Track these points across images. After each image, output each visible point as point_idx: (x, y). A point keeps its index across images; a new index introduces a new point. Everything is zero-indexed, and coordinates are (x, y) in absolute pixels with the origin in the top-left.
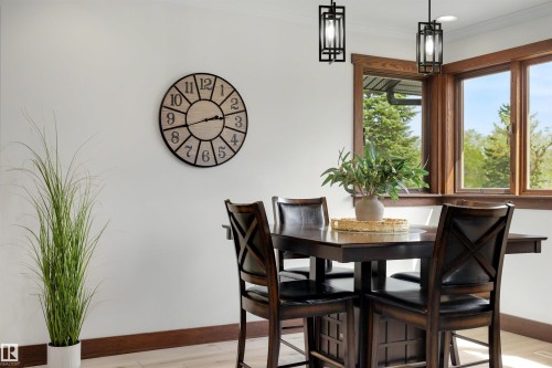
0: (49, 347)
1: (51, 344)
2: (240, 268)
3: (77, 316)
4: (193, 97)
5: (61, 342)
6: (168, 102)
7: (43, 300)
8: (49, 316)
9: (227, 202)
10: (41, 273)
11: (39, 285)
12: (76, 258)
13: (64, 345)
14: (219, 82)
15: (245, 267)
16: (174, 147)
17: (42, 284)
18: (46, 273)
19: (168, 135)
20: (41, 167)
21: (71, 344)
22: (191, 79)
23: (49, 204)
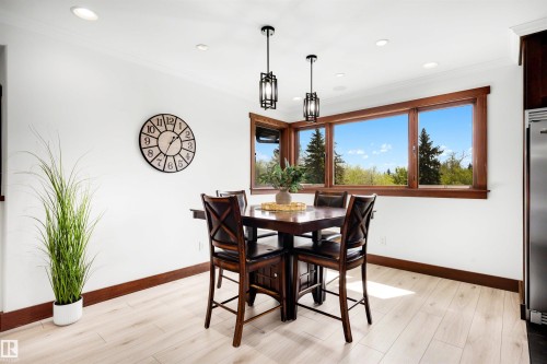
0: (55, 306)
1: (58, 303)
2: (212, 238)
3: (79, 279)
4: (162, 128)
5: (66, 301)
6: (145, 130)
7: (50, 271)
8: (55, 283)
9: (203, 195)
10: (47, 250)
11: (46, 261)
12: (78, 238)
13: (69, 303)
14: (178, 121)
15: (216, 237)
16: (150, 159)
17: (49, 259)
18: (52, 250)
19: (145, 151)
20: (48, 171)
21: (75, 301)
22: (160, 117)
23: (54, 198)
